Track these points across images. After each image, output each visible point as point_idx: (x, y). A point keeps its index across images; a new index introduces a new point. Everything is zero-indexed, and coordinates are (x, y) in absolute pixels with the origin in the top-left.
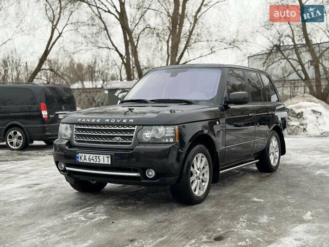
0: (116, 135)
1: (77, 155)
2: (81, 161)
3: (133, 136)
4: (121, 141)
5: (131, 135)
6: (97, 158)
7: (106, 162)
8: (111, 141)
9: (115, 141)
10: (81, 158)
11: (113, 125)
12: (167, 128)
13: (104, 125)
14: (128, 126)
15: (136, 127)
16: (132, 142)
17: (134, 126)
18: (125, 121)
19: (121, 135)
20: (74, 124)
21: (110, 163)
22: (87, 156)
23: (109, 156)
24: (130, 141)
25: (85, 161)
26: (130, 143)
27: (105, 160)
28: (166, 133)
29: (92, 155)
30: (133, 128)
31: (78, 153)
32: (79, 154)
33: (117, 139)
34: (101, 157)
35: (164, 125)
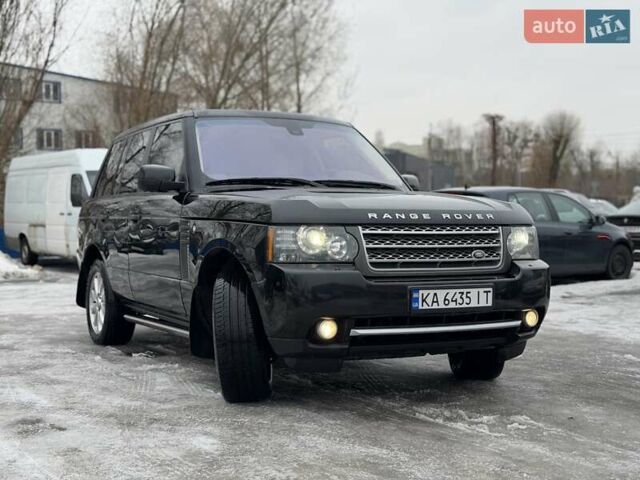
1: (415, 295)
2: (425, 307)
4: (484, 259)
6: (464, 296)
9: (474, 259)
21: (490, 304)
22: (441, 294)
25: (435, 306)
29: (452, 292)
31: (417, 290)
32: (421, 292)
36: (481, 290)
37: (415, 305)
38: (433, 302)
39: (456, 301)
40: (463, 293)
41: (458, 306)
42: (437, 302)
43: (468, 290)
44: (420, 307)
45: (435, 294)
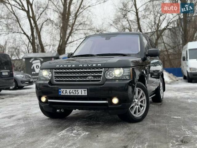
0: (89, 75)
2: (63, 94)
3: (101, 75)
4: (92, 79)
5: (100, 74)
6: (76, 91)
7: (83, 94)
8: (85, 79)
9: (88, 79)
10: (62, 92)
11: (86, 68)
12: (125, 70)
13: (79, 69)
14: (97, 68)
15: (103, 69)
16: (101, 79)
17: (102, 68)
18: (94, 65)
19: (92, 75)
20: (53, 69)
21: (86, 94)
23: (86, 90)
24: (99, 79)
25: (66, 94)
26: (100, 80)
27: (82, 92)
28: (124, 73)
29: (72, 90)
30: (101, 70)
32: (61, 89)
33: (90, 78)
34: (80, 90)
35: (123, 67)
36: (83, 90)
37: (60, 93)
38: (66, 93)
39: (73, 93)
40: (75, 90)
41: (74, 95)
42: (67, 93)
43: (78, 90)
44: (62, 94)
45: (66, 90)
